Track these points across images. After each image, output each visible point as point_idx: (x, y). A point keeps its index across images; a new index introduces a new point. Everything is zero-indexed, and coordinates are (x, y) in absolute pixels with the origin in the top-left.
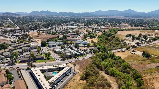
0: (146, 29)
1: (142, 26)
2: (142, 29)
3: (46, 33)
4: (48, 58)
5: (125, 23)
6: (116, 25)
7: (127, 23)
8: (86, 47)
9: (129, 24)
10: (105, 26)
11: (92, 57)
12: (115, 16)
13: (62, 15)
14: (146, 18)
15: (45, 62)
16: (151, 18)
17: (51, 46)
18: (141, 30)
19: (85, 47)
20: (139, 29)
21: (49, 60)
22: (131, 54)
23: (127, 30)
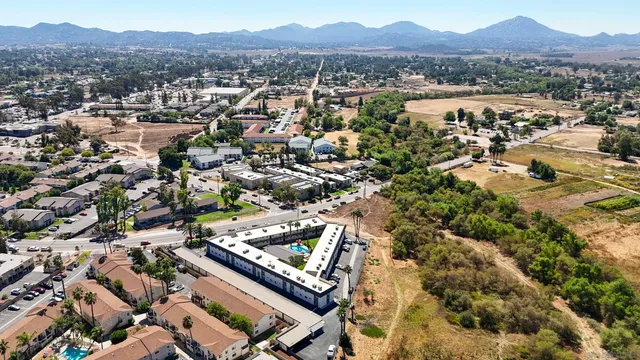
0: (492, 93)
1: (473, 82)
2: (478, 92)
3: (138, 118)
4: (232, 205)
5: (411, 74)
6: (384, 79)
7: (417, 74)
8: (335, 159)
9: (426, 77)
10: (347, 86)
11: (381, 191)
12: (357, 48)
13: (142, 44)
14: (469, 53)
15: (235, 219)
16: (483, 53)
17: (204, 164)
18: (477, 97)
19: (330, 160)
20: (470, 94)
21: (243, 211)
22: (495, 175)
23: (432, 98)
